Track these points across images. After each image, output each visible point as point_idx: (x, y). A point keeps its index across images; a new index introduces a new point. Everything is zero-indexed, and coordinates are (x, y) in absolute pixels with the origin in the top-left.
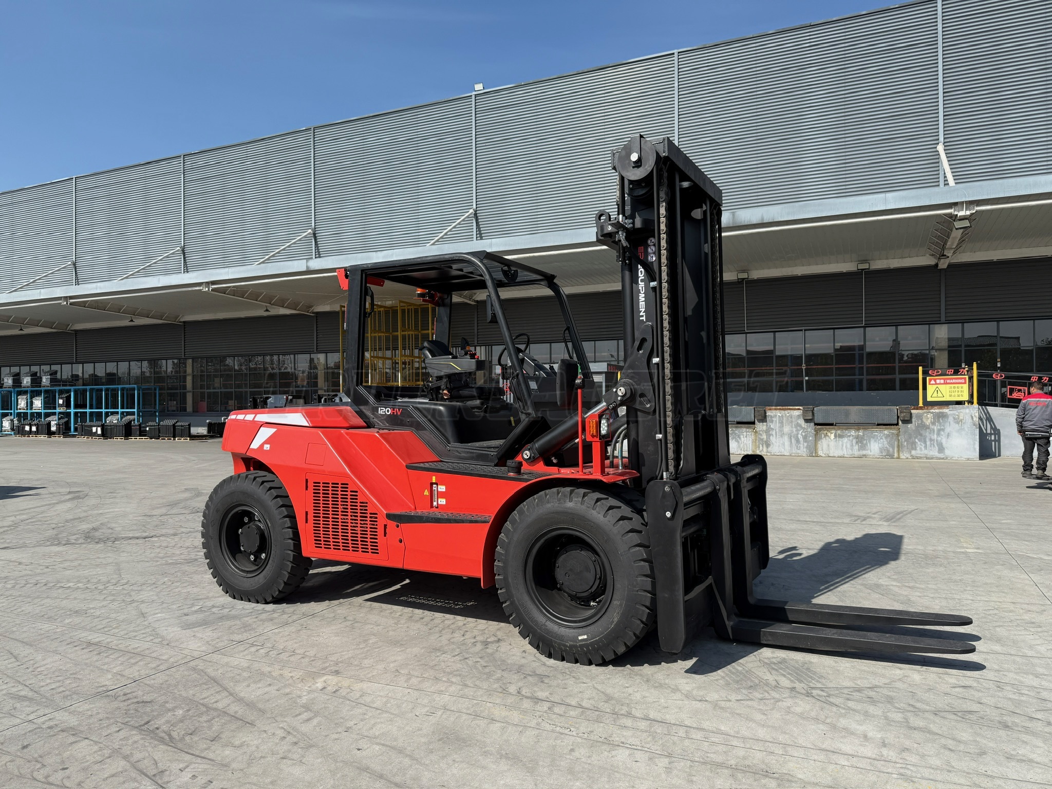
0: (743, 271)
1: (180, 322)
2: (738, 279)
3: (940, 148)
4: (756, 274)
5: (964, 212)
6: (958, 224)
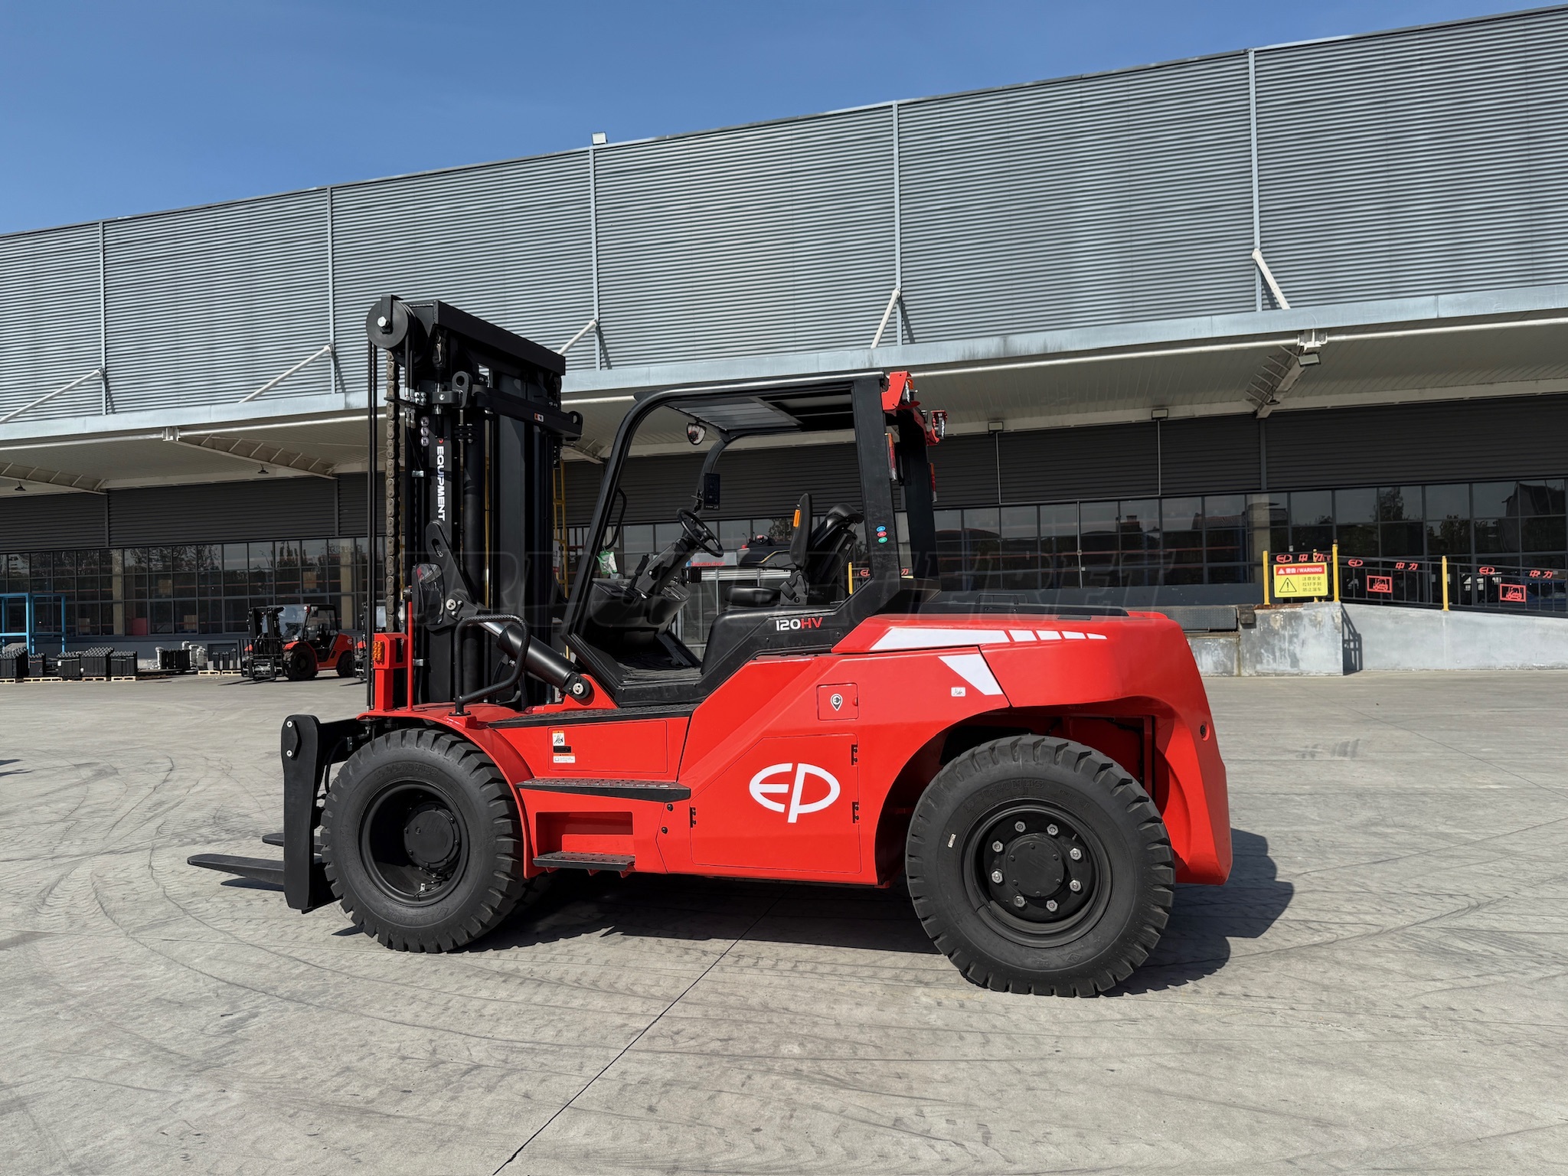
0: (996, 420)
1: (102, 491)
2: (988, 431)
3: (1257, 255)
4: (1014, 424)
5: (1313, 344)
6: (1304, 360)
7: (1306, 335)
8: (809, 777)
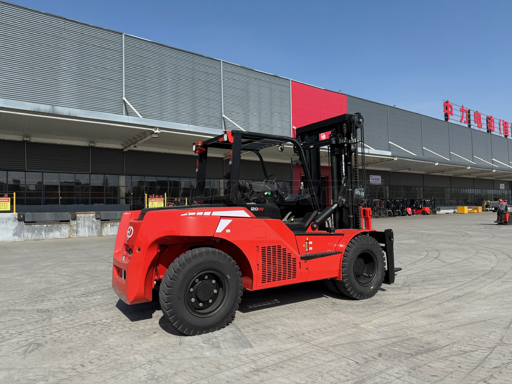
0: (27, 136)
2: (23, 140)
3: (125, 99)
4: (34, 139)
5: (157, 131)
6: (154, 136)
7: (155, 128)
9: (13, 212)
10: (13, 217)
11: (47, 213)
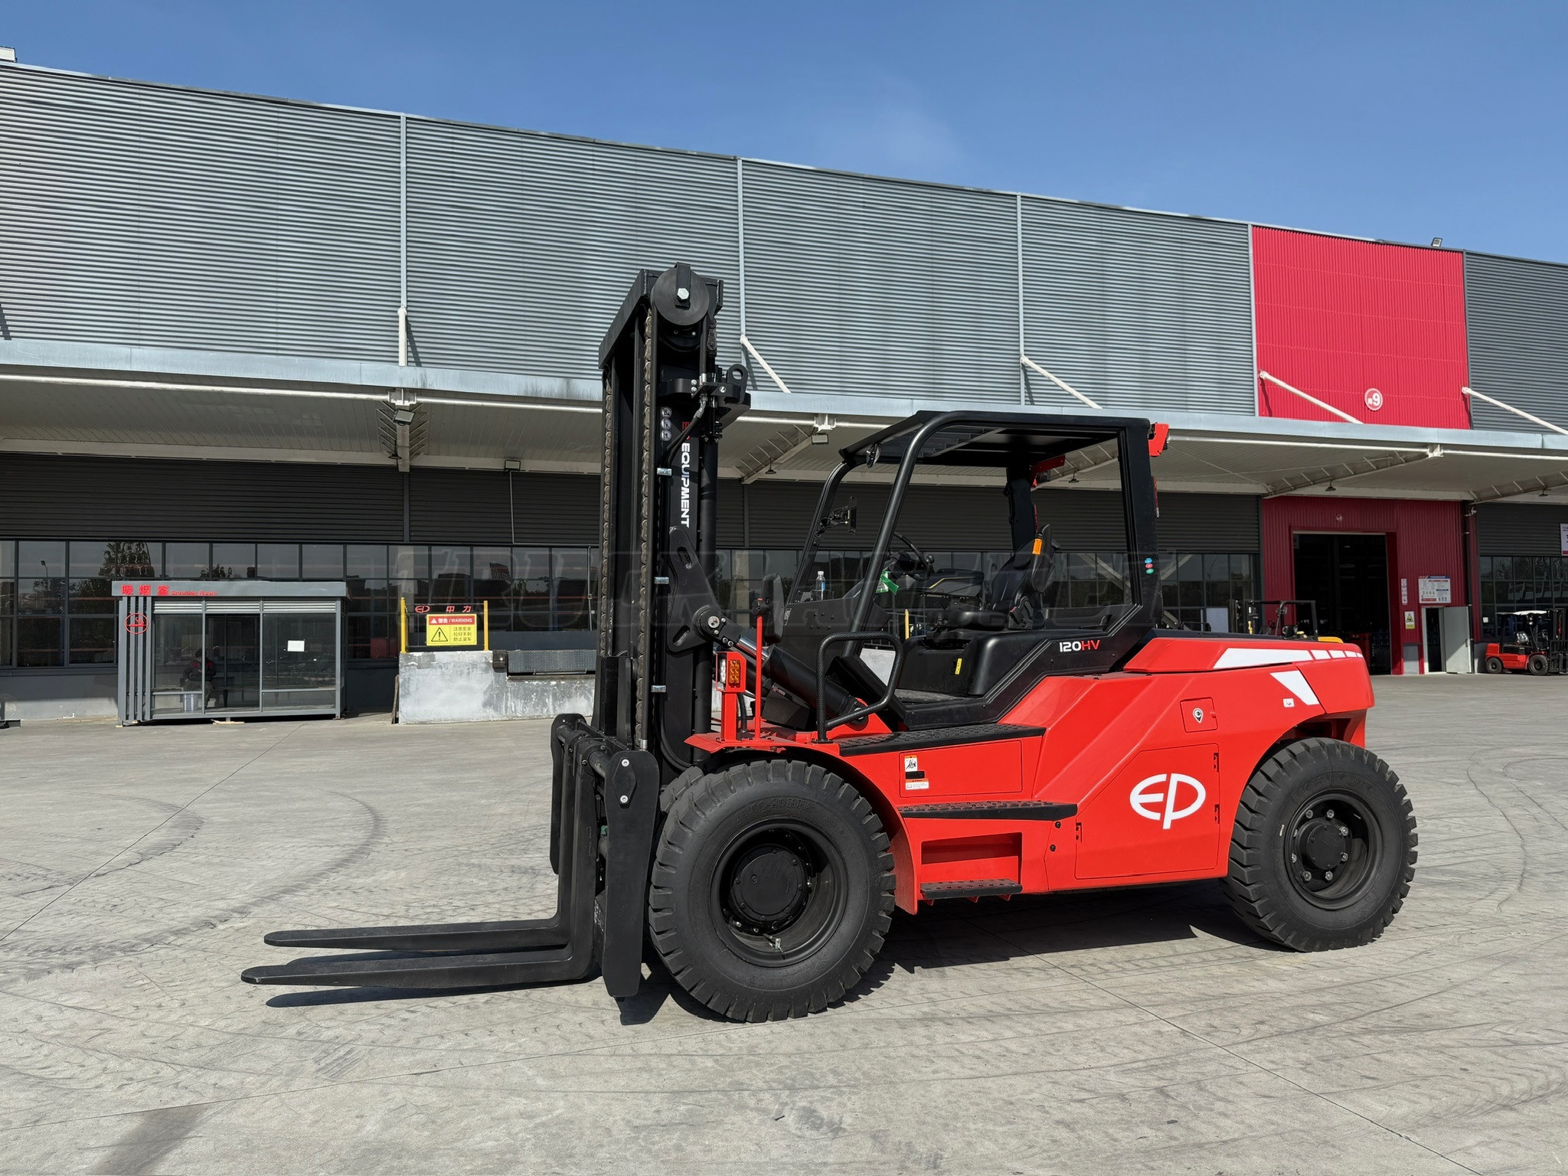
0: (513, 459)
2: (505, 469)
4: (530, 465)
7: (820, 418)
8: (1180, 785)
9: (483, 649)
10: (484, 660)
11: (559, 651)
